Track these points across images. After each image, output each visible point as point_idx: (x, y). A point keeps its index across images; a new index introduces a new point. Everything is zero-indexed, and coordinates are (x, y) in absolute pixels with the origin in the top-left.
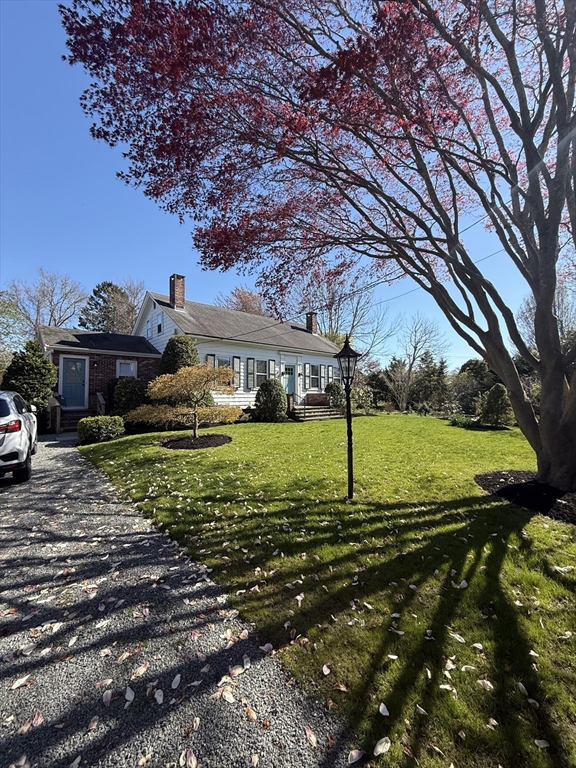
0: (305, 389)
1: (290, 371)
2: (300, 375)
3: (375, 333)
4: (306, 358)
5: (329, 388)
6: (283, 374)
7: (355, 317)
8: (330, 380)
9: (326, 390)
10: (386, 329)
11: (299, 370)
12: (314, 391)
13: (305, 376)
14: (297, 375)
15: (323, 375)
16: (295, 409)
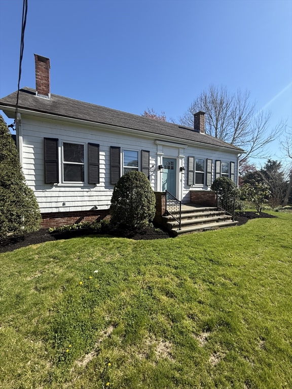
0: (188, 185)
1: (170, 165)
2: (181, 169)
3: (254, 140)
4: (190, 151)
5: (216, 184)
6: (160, 167)
7: (236, 130)
8: (218, 176)
9: (212, 188)
10: (265, 137)
11: (181, 163)
12: (198, 188)
13: (188, 171)
14: (178, 169)
15: (209, 170)
16: (167, 213)
